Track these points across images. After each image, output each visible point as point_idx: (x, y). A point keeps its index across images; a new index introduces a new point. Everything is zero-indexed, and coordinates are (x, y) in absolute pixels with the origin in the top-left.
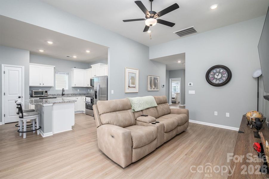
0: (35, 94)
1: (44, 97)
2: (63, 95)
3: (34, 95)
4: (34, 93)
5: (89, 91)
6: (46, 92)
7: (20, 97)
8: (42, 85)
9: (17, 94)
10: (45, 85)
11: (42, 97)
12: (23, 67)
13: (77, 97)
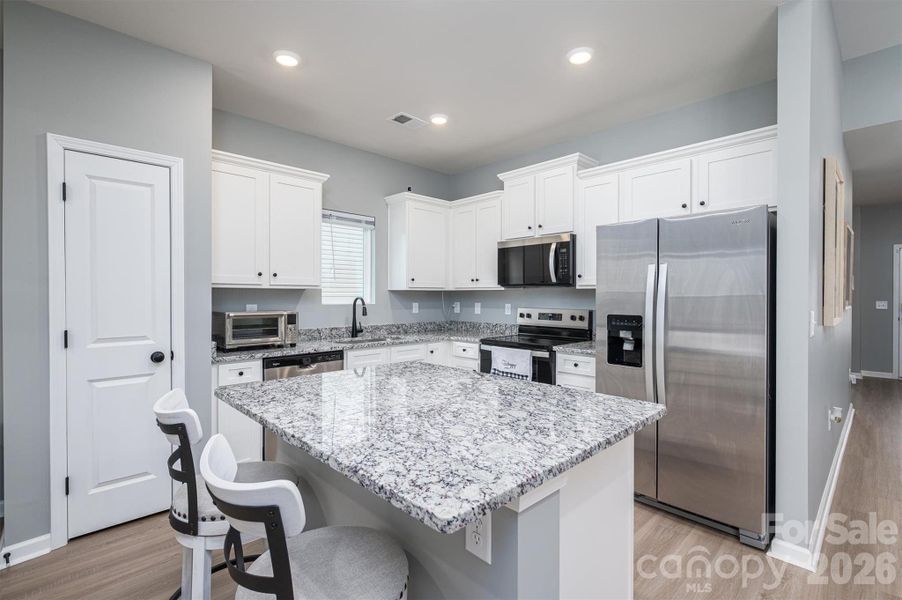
0: (235, 336)
1: (280, 346)
2: (355, 331)
3: (230, 342)
4: (234, 327)
5: (457, 310)
6: (292, 319)
7: (157, 358)
8: (266, 283)
9: (144, 338)
10: (283, 282)
11: (272, 346)
12: (178, 165)
13: (432, 346)
